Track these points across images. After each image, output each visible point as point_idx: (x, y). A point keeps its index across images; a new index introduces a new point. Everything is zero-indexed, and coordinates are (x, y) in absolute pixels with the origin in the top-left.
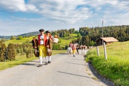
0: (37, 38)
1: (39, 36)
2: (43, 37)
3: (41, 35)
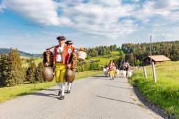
1: (57, 47)
3: (60, 45)
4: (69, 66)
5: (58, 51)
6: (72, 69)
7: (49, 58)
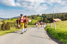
0: (19, 19)
2: (22, 18)
4: (25, 23)
5: (21, 19)
6: (26, 24)
7: (19, 21)
